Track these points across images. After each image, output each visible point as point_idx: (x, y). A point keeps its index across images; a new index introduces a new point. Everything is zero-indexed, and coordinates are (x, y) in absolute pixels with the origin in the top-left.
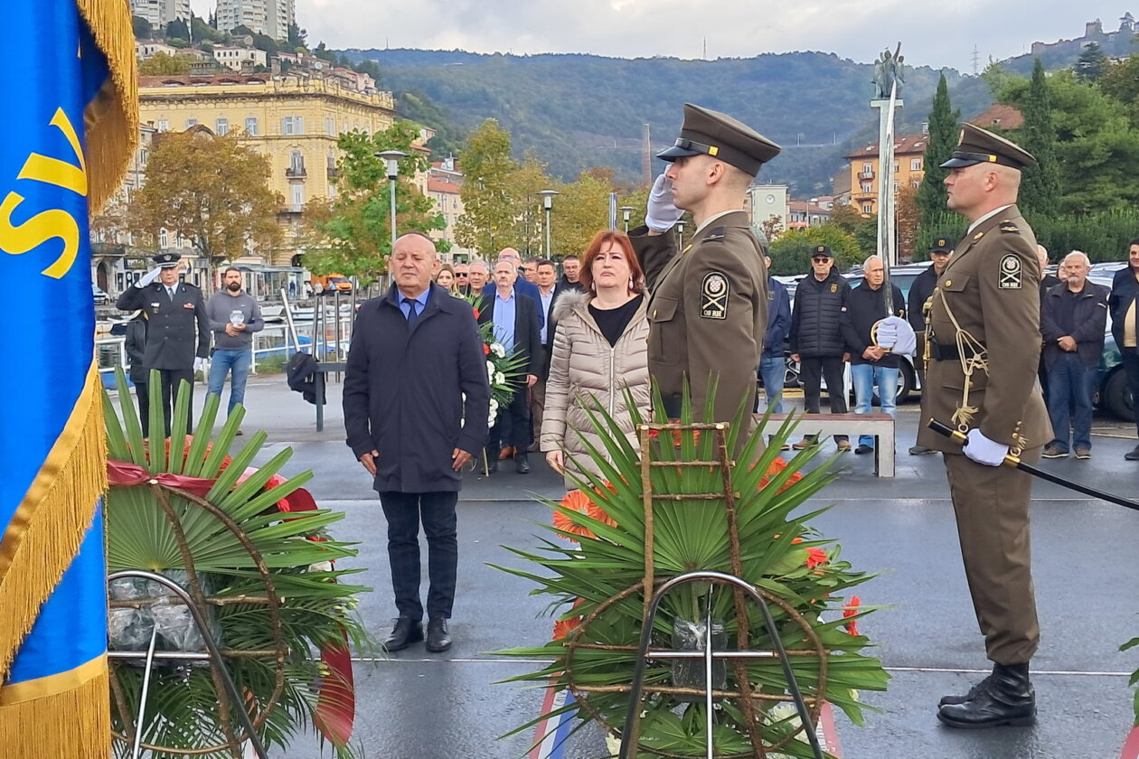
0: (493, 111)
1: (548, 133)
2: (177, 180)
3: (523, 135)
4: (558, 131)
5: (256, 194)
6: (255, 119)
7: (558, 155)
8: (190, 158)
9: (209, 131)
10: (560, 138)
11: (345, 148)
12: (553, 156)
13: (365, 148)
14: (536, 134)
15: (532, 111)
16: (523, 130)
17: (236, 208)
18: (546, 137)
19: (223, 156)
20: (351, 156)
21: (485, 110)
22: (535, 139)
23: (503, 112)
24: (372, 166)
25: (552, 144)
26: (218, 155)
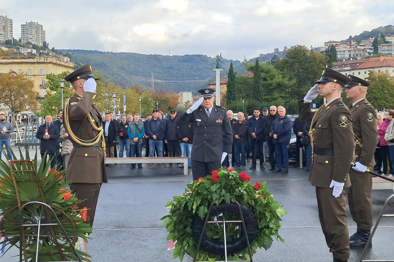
0: (106, 68)
1: (123, 75)
2: (5, 88)
3: (116, 76)
4: (127, 75)
5: (29, 92)
6: (30, 69)
7: (126, 82)
8: (8, 81)
9: (15, 73)
10: (127, 77)
11: (48, 79)
12: (125, 82)
13: (54, 79)
14: (119, 75)
15: (119, 69)
16: (116, 74)
17: (23, 96)
18: (123, 76)
19: (19, 81)
20: (50, 81)
21: (104, 68)
22: (119, 77)
23: (110, 69)
24: (56, 84)
25: (125, 79)
26: (17, 80)
